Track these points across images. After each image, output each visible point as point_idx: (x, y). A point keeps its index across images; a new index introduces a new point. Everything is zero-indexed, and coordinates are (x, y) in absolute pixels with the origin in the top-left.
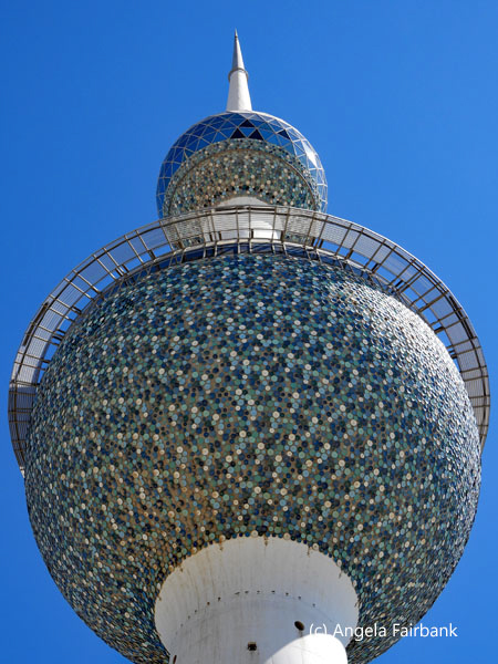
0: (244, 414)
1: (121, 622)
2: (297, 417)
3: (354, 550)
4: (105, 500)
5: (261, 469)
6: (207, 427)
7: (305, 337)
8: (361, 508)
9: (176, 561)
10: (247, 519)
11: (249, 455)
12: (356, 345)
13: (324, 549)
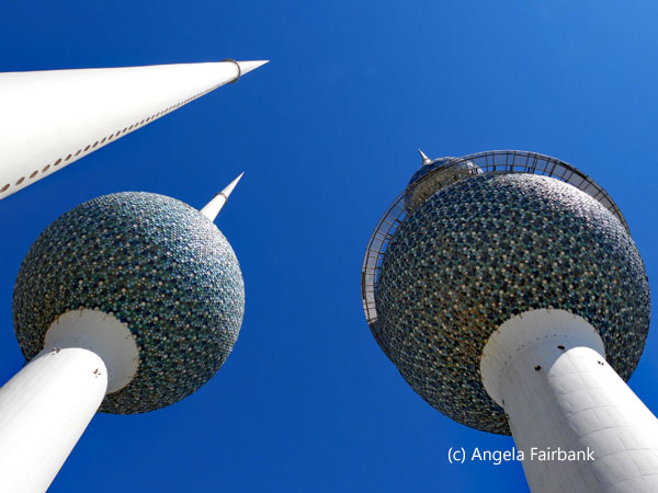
0: (473, 258)
2: (502, 245)
3: (575, 300)
4: (428, 341)
5: (497, 281)
6: (458, 274)
7: (486, 207)
8: (565, 276)
9: (480, 353)
10: (504, 310)
11: (487, 277)
12: (516, 198)
13: (556, 306)
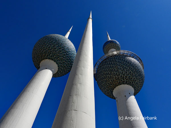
0: (120, 72)
1: (109, 94)
2: (126, 72)
3: (133, 85)
4: (106, 82)
5: (123, 78)
6: (117, 74)
7: (125, 64)
8: (134, 81)
9: (115, 88)
10: (122, 83)
11: (121, 76)
12: (131, 64)
13: (130, 85)
